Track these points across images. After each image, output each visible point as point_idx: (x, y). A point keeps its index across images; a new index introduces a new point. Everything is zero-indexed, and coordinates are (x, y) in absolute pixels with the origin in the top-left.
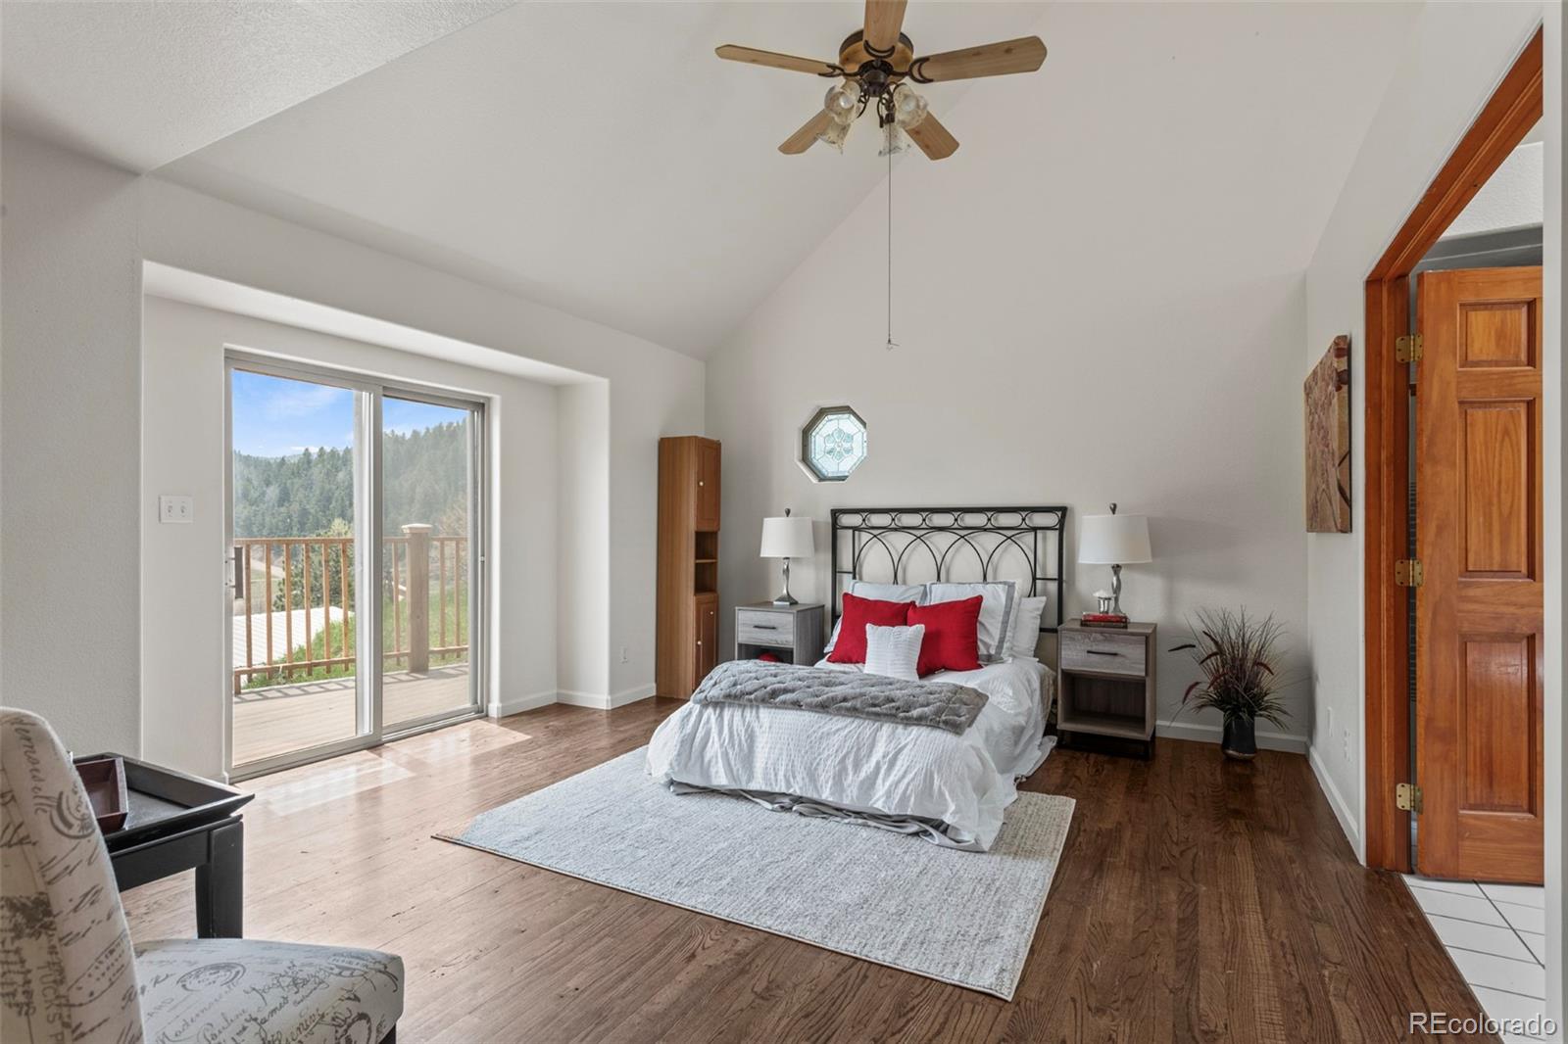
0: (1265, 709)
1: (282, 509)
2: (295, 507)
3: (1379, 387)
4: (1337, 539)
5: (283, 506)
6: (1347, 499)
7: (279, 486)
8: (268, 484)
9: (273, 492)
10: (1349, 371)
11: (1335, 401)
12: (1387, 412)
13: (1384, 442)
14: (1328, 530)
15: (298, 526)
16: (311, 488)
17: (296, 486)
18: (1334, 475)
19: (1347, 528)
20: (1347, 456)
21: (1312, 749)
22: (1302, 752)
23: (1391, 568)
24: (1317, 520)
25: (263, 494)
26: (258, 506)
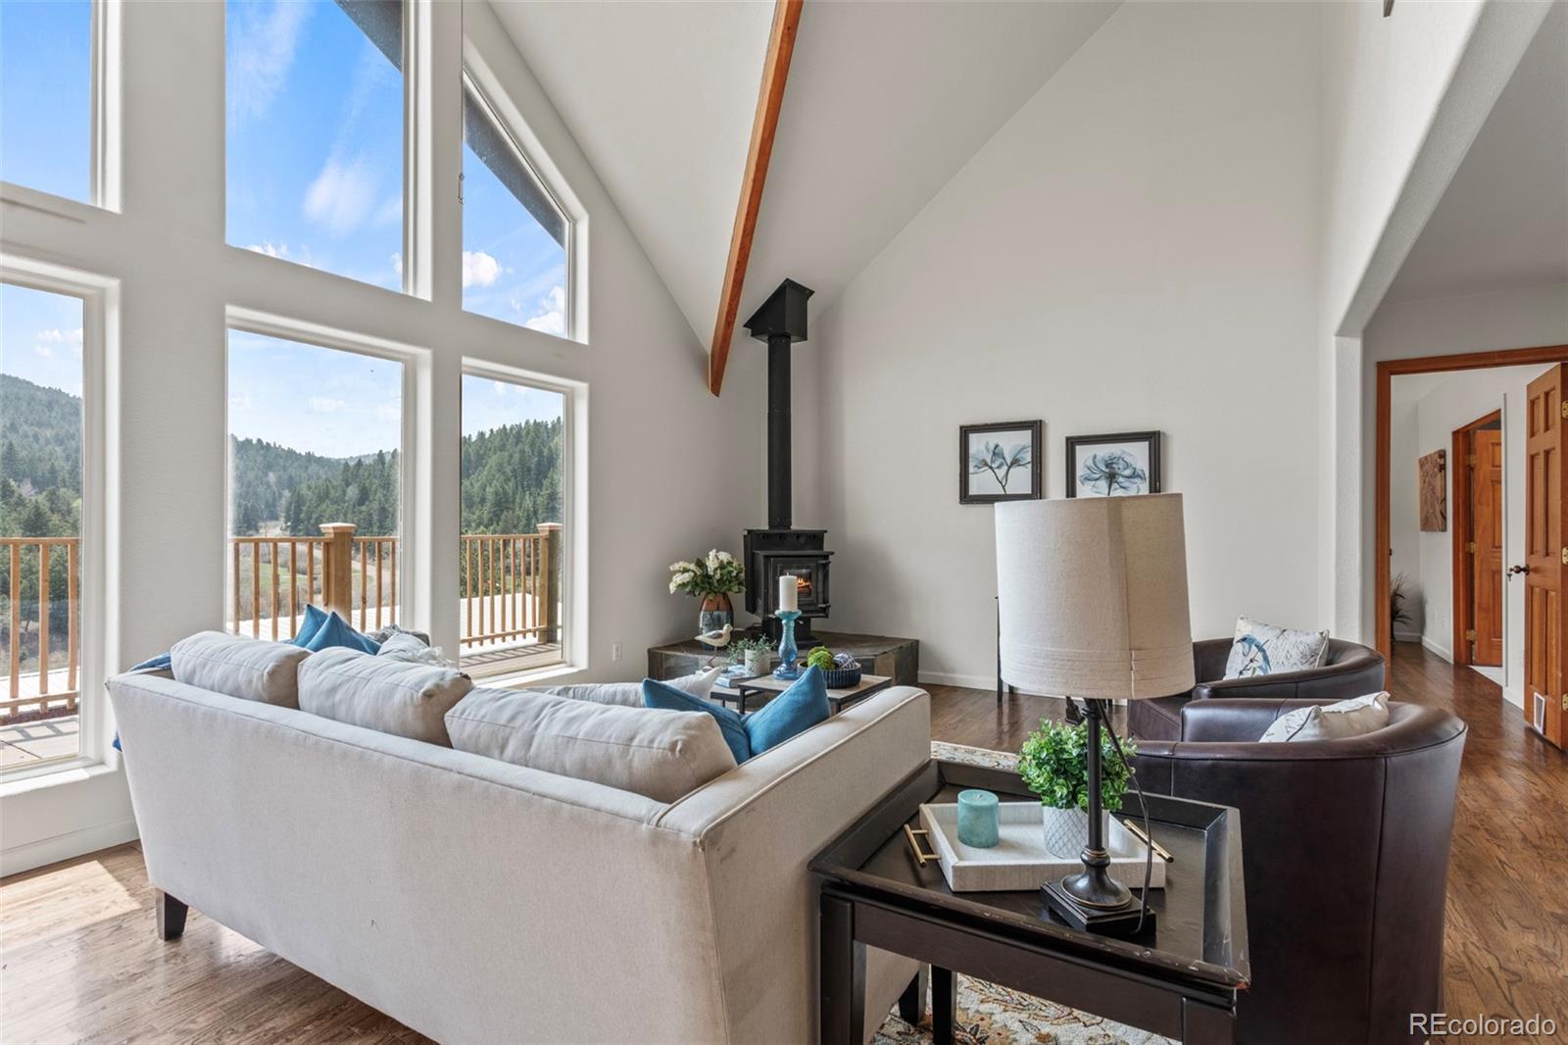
0: (1400, 617)
1: (363, 508)
2: (375, 505)
3: (1458, 474)
4: (1439, 535)
5: (363, 504)
6: (1444, 518)
7: (359, 486)
8: (348, 485)
9: (352, 492)
10: (1445, 465)
11: (1439, 476)
12: (1461, 484)
13: (1461, 494)
14: (1435, 530)
15: (378, 524)
16: (388, 488)
17: (374, 486)
18: (1438, 508)
19: (1444, 530)
20: (1444, 500)
21: (1424, 638)
22: (1416, 641)
23: (1464, 546)
24: (1427, 525)
25: (344, 493)
26: (339, 505)
